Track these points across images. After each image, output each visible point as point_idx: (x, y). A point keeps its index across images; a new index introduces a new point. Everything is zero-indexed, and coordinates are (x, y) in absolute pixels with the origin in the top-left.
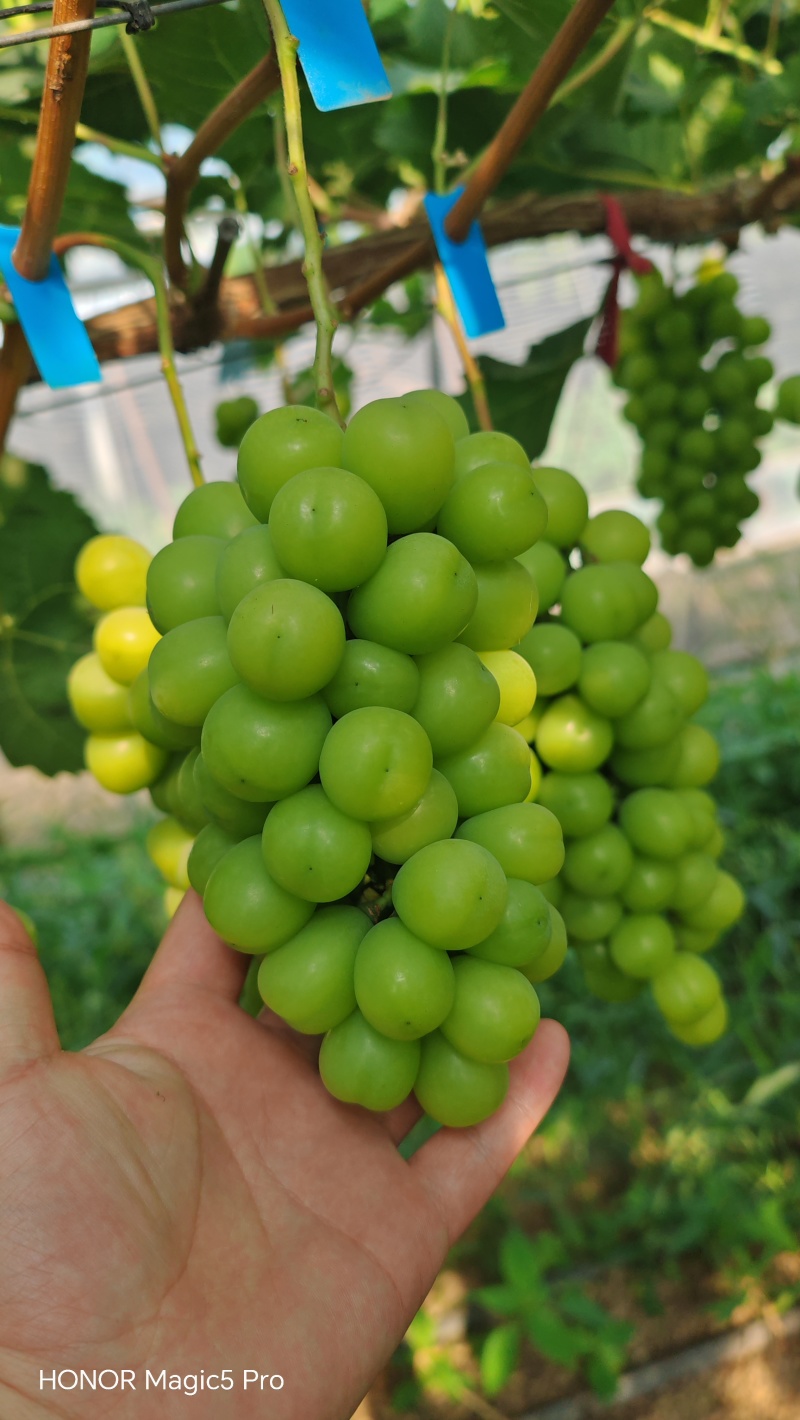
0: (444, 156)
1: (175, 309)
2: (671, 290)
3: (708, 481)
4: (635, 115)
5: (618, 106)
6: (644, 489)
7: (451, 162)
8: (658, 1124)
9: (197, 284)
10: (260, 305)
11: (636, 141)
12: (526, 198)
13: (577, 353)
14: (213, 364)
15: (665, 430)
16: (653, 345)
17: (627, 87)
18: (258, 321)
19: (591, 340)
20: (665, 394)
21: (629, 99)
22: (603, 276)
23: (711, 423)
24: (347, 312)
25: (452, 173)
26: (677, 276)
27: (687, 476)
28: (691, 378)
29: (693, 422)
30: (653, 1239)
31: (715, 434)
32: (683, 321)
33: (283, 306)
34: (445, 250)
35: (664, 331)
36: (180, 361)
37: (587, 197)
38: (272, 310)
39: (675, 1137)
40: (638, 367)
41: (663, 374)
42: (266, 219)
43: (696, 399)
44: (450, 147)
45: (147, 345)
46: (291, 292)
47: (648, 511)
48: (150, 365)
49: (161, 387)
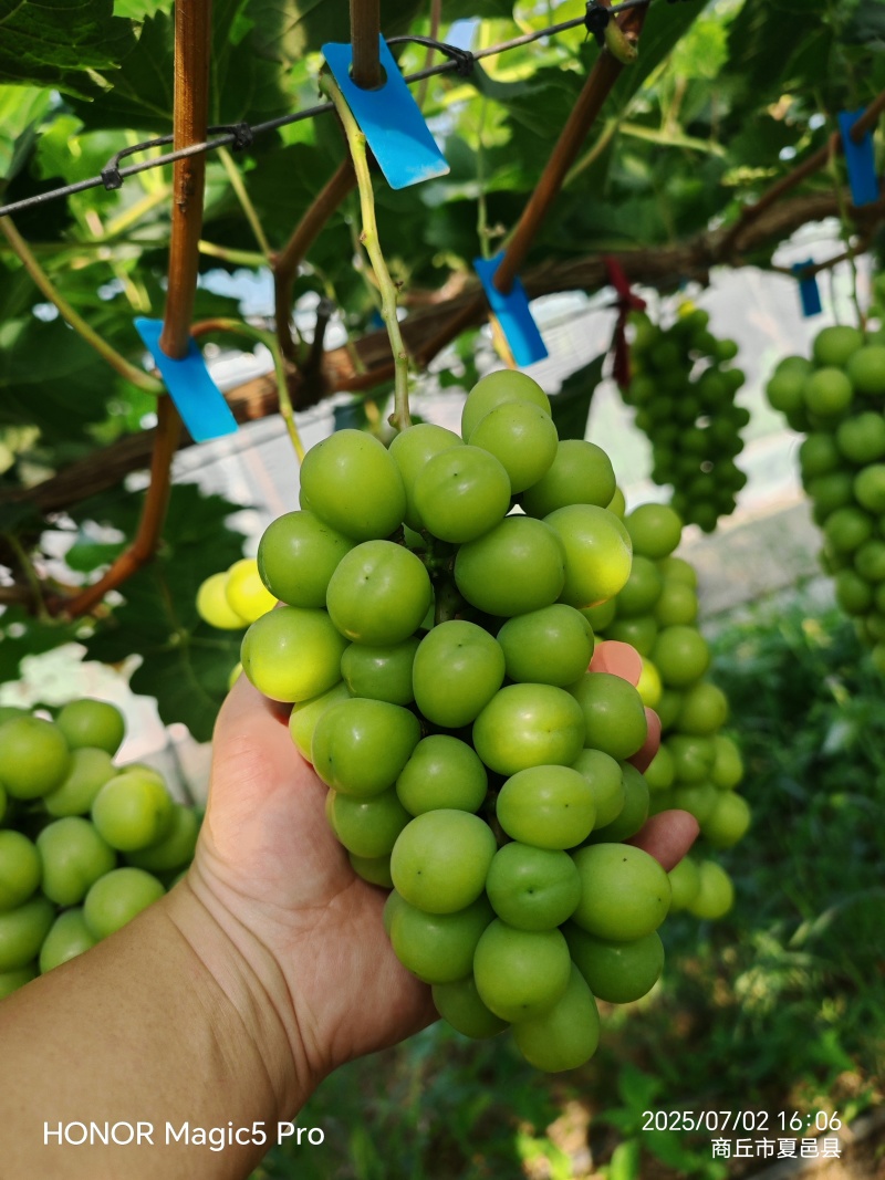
0: (487, 230)
1: (290, 379)
2: (658, 328)
3: (703, 467)
4: (621, 194)
5: (607, 189)
6: (658, 478)
7: (493, 234)
8: (727, 975)
9: (304, 356)
10: (354, 367)
11: (620, 216)
12: (547, 265)
13: (598, 379)
14: (325, 417)
15: (668, 432)
16: (652, 369)
17: (613, 175)
18: (354, 379)
19: (607, 367)
20: (664, 405)
21: (615, 184)
22: (612, 316)
23: (702, 423)
24: (422, 363)
25: (495, 243)
26: (662, 316)
27: (689, 464)
28: (683, 390)
29: (688, 423)
30: (735, 1071)
31: (706, 431)
32: (671, 349)
33: (371, 366)
34: (496, 301)
35: (658, 357)
36: (298, 418)
37: (591, 260)
38: (362, 370)
39: (742, 983)
40: (641, 386)
41: (660, 390)
42: (348, 311)
43: (689, 405)
44: (491, 223)
45: (271, 408)
46: (377, 355)
47: (663, 495)
48: (275, 424)
49: (286, 439)
